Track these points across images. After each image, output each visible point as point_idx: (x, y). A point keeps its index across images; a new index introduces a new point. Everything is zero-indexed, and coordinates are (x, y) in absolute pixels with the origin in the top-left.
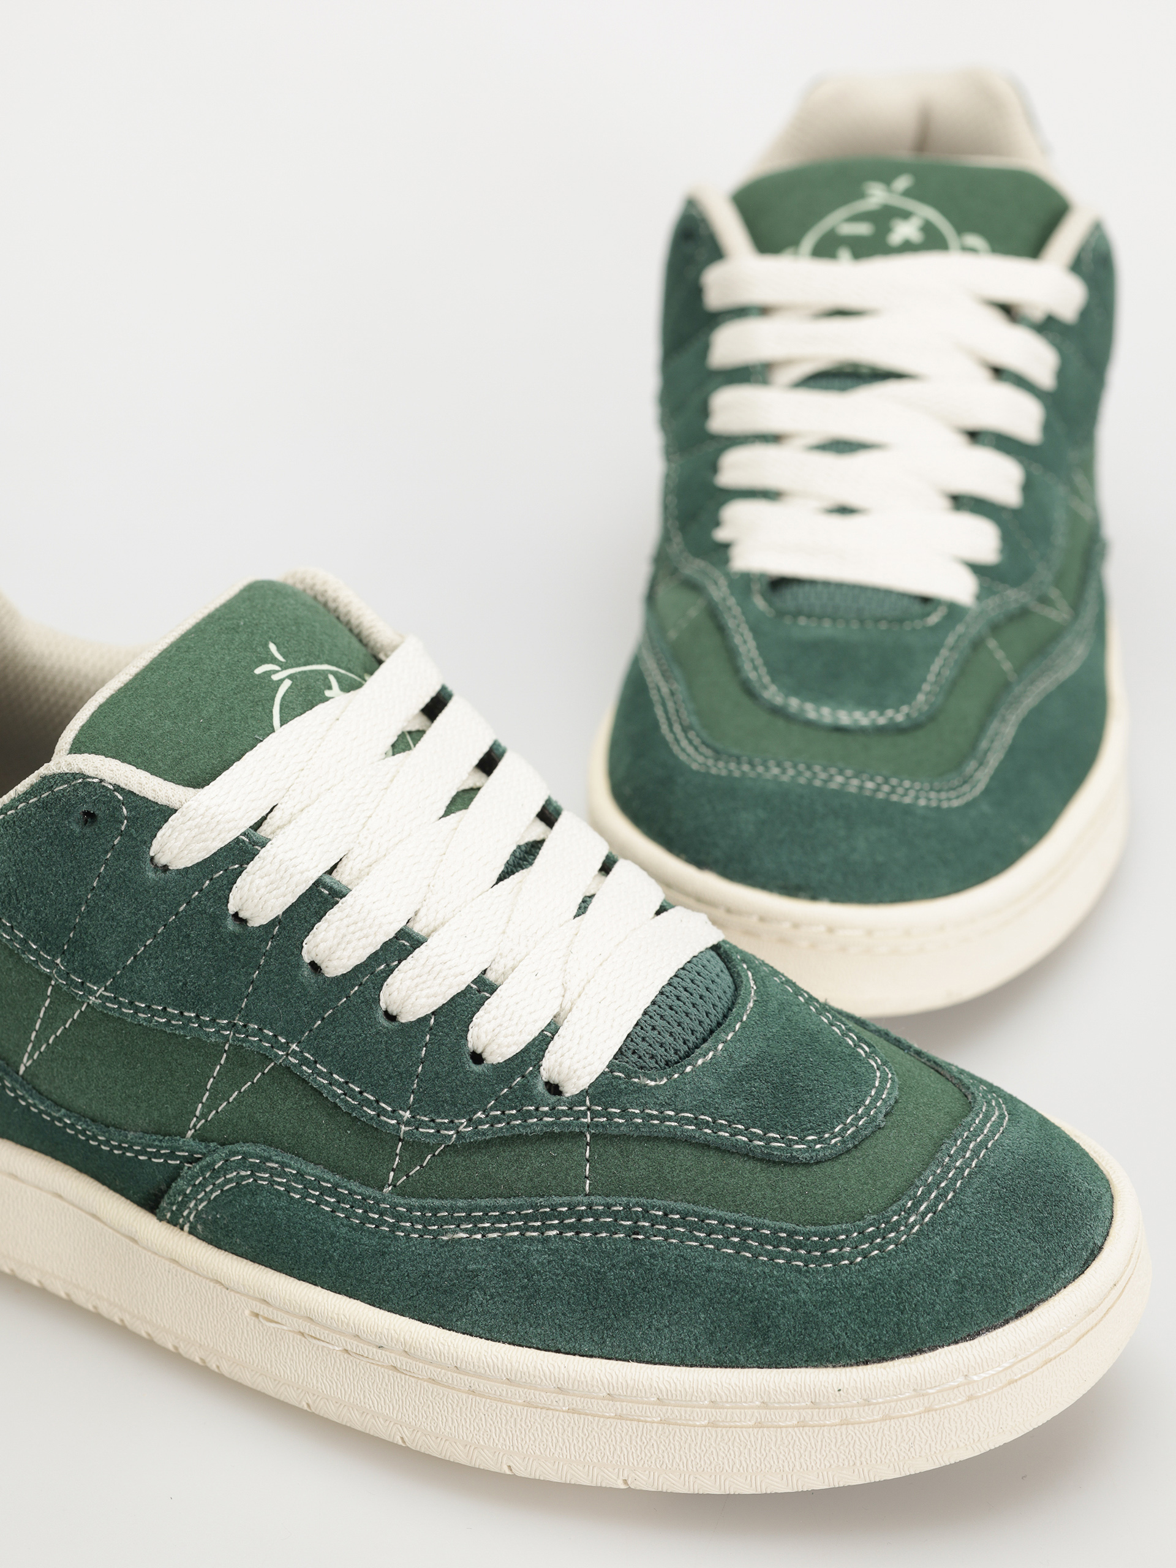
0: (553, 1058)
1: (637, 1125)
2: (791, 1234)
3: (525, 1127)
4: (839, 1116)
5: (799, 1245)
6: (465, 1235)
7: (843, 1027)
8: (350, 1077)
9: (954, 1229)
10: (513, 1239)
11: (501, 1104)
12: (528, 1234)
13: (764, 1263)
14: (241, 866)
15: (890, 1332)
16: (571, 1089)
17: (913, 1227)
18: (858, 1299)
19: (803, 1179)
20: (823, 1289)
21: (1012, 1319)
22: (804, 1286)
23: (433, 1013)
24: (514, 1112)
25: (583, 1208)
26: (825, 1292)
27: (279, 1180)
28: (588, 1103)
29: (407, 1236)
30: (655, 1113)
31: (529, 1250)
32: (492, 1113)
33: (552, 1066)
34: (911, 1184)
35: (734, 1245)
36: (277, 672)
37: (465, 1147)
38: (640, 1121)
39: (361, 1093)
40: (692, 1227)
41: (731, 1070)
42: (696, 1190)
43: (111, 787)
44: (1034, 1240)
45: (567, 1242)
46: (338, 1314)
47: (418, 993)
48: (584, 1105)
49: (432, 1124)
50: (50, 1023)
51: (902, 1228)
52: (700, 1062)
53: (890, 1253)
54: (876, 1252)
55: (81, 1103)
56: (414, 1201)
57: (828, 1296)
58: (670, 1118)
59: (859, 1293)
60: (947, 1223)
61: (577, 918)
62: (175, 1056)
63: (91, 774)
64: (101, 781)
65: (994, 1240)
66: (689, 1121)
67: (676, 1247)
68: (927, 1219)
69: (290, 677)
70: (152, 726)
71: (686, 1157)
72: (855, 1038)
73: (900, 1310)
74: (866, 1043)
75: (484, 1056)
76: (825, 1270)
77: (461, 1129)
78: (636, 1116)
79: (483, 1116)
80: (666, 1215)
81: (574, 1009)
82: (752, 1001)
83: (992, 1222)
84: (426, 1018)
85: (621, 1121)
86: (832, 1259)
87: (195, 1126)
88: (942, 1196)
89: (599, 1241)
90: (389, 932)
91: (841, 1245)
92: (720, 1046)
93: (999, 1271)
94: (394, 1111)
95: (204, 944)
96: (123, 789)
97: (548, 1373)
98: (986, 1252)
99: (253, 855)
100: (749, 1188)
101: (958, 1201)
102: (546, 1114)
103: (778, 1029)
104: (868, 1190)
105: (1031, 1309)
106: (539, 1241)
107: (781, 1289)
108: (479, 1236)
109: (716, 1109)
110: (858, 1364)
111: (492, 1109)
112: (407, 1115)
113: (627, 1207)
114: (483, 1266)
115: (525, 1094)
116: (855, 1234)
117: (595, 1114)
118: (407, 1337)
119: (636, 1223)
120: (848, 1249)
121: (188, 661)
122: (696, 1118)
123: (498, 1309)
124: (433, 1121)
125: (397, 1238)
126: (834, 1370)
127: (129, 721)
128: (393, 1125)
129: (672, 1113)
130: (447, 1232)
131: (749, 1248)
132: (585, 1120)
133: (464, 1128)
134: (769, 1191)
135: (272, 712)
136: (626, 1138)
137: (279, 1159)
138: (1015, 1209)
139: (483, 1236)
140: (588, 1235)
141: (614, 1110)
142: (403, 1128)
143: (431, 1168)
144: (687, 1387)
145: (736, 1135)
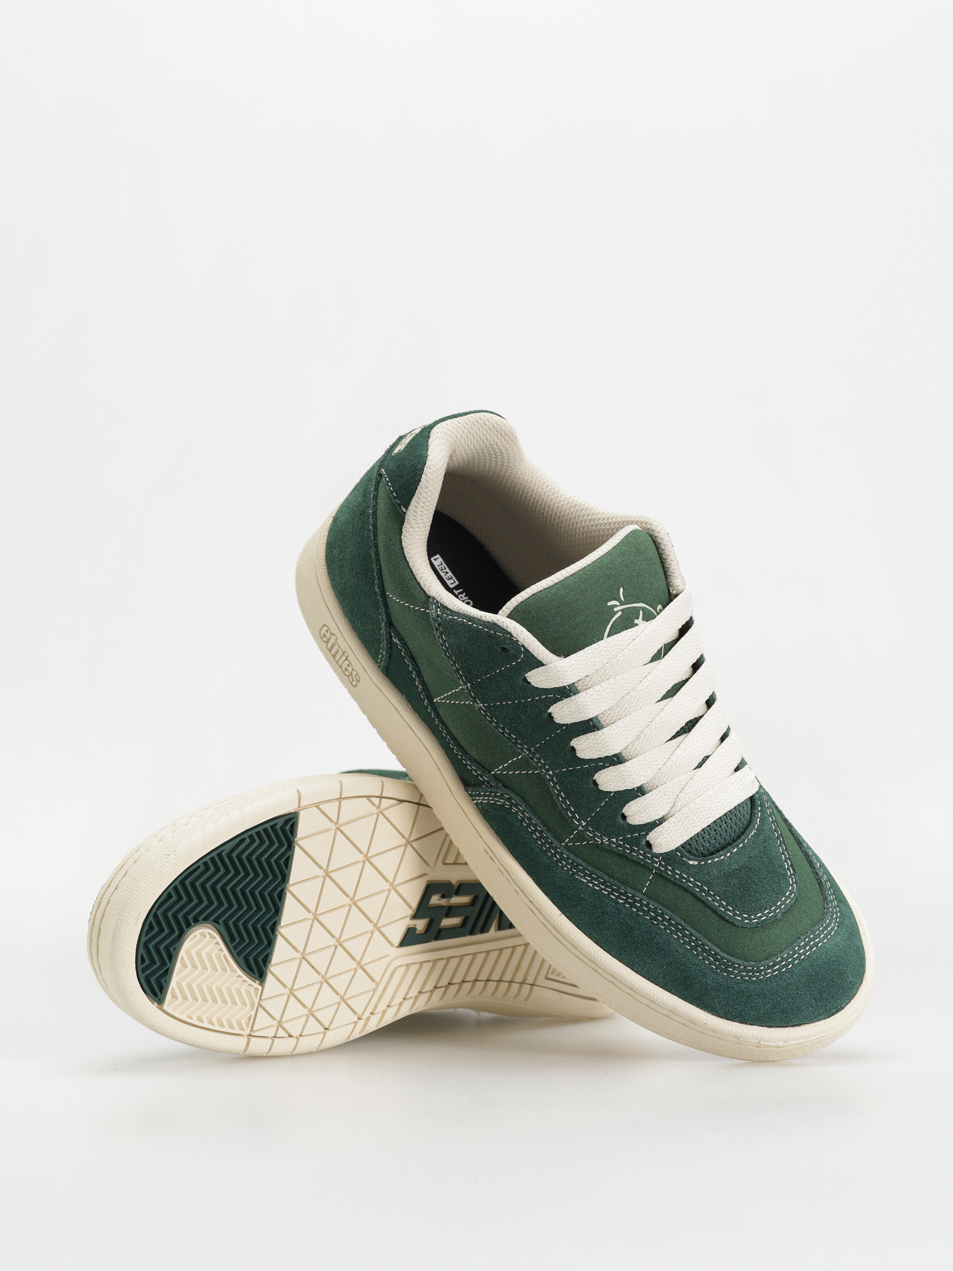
0: (655, 834)
1: (676, 879)
2: (716, 954)
3: (630, 855)
4: (762, 909)
5: (718, 960)
6: (586, 881)
7: (787, 856)
8: (568, 796)
9: (783, 982)
10: (605, 895)
11: (625, 840)
12: (611, 896)
13: (700, 959)
14: (561, 697)
15: (737, 1013)
16: (656, 850)
17: (767, 975)
18: (730, 994)
19: (733, 932)
20: (718, 983)
21: (790, 1026)
22: (711, 978)
23: (614, 792)
24: (628, 846)
25: (638, 899)
26: (718, 985)
27: (521, 815)
28: (660, 859)
29: (562, 867)
30: (686, 876)
31: (608, 903)
32: (619, 842)
33: (652, 837)
34: (776, 955)
35: (691, 946)
36: (617, 606)
37: (601, 848)
38: (678, 877)
39: (569, 805)
40: (678, 930)
41: (727, 869)
42: (687, 916)
43: (521, 645)
44: (815, 999)
45: (625, 908)
46: (520, 880)
47: (611, 783)
48: (658, 859)
49: (593, 833)
50: (454, 696)
51: (763, 973)
52: (716, 860)
53: (752, 981)
54: (747, 978)
55: (453, 731)
56: (572, 856)
57: (719, 987)
58: (691, 882)
59: (731, 992)
60: (782, 979)
61: (695, 770)
62: (500, 744)
63: (515, 636)
64: (517, 641)
65: (798, 994)
66: (698, 887)
67: (668, 935)
68: (775, 973)
69: (622, 610)
70: (552, 618)
71: (689, 899)
72: (790, 864)
73: (745, 1005)
74: (793, 869)
75: (627, 818)
76: (723, 975)
77: (604, 841)
78: (677, 874)
79: (615, 841)
80: (670, 919)
81: (674, 816)
82: (753, 832)
83: (801, 986)
84: (611, 792)
85: (670, 873)
86: (729, 973)
87: (496, 771)
88: (786, 966)
89: (638, 915)
90: (611, 753)
91: (735, 968)
92: (729, 854)
93: (794, 1007)
94: (580, 819)
95: (532, 717)
96: (525, 647)
97: (593, 955)
98: (792, 997)
99: (568, 696)
100: (709, 925)
101: (792, 971)
102: (641, 854)
103: (757, 852)
104: (757, 949)
105: (800, 1025)
106: (614, 902)
107: (701, 974)
108: (591, 885)
109: (712, 886)
110: (718, 1016)
111: (620, 840)
112: (584, 824)
113: (656, 909)
114: (587, 899)
115: (635, 842)
116: (742, 967)
117: (661, 864)
118: (544, 907)
119: (657, 916)
120: (737, 972)
121: (580, 589)
122: (702, 886)
123: (585, 918)
124: (593, 831)
125: (558, 865)
126: (708, 1014)
127: (543, 611)
128: (576, 824)
129: (692, 880)
130: (579, 875)
131: (697, 951)
132: (656, 865)
133: (606, 841)
134: (717, 931)
135: (606, 628)
136: (670, 881)
137: (525, 808)
138: (814, 983)
139: (593, 886)
140: (635, 910)
141: (669, 868)
142: (580, 828)
143: (585, 847)
144: (646, 991)
145: (714, 901)
